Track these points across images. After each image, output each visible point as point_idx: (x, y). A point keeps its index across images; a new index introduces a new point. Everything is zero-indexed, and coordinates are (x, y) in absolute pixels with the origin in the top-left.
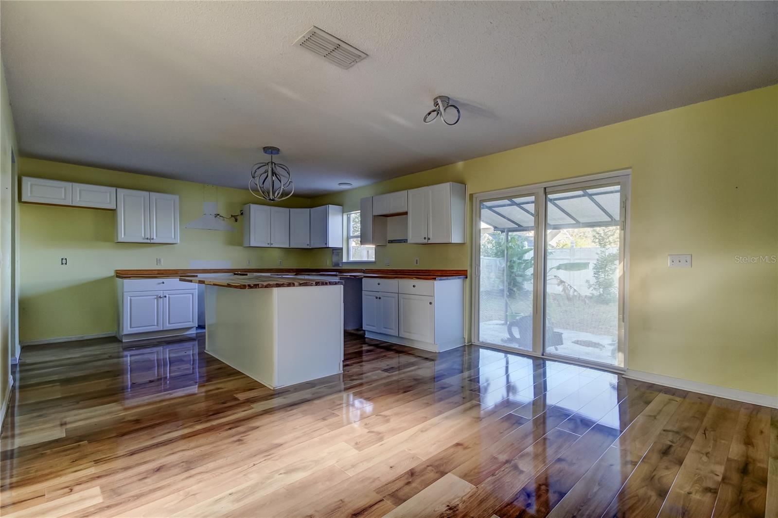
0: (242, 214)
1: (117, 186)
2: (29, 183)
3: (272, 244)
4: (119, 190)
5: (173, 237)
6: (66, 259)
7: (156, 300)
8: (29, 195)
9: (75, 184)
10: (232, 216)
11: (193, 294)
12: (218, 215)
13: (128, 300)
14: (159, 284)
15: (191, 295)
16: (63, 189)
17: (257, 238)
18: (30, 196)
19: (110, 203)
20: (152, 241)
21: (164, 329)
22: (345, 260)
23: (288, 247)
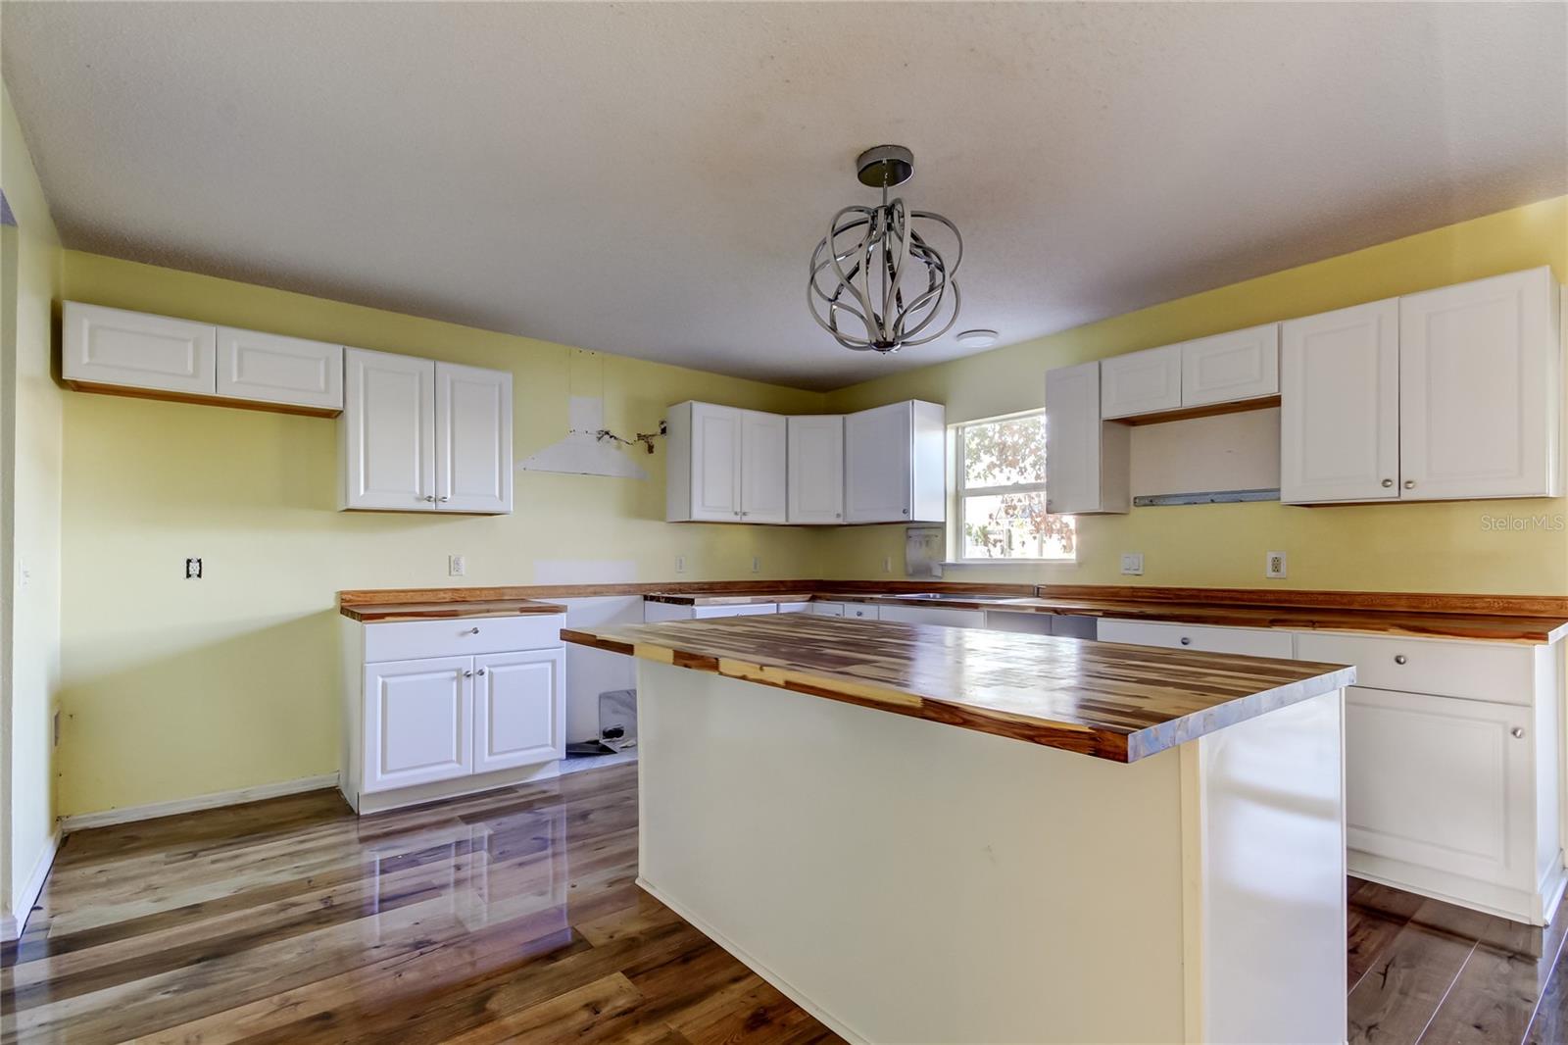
0: (664, 431)
1: (346, 342)
2: (86, 324)
3: (744, 514)
4: (351, 352)
5: (497, 494)
6: (199, 561)
7: (455, 684)
8: (86, 360)
9: (226, 332)
10: (639, 436)
11: (554, 662)
12: (607, 433)
13: (376, 686)
14: (464, 634)
15: (549, 666)
16: (190, 346)
17: (711, 499)
18: (88, 364)
19: (327, 391)
20: (442, 507)
21: (478, 771)
22: (950, 558)
23: (782, 521)
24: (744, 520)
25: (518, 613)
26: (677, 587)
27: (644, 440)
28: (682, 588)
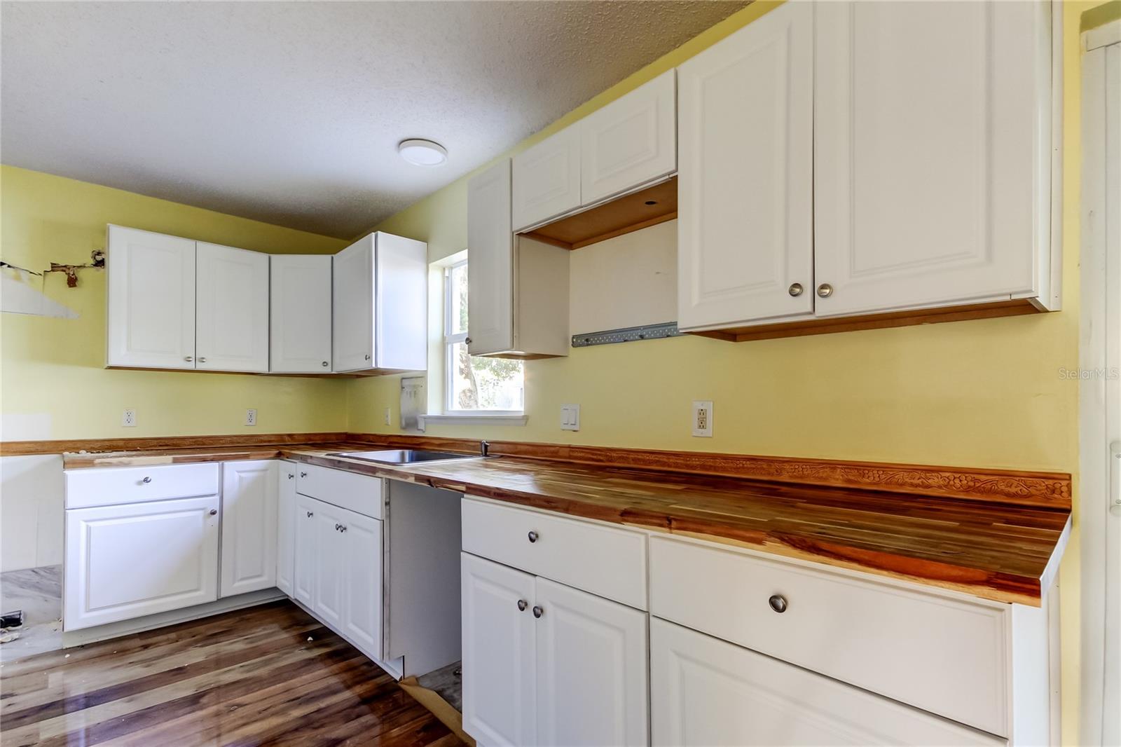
0: (99, 263)
3: (202, 360)
10: (55, 267)
23: (263, 369)
24: (200, 366)
26: (121, 443)
27: (63, 271)
28: (130, 445)
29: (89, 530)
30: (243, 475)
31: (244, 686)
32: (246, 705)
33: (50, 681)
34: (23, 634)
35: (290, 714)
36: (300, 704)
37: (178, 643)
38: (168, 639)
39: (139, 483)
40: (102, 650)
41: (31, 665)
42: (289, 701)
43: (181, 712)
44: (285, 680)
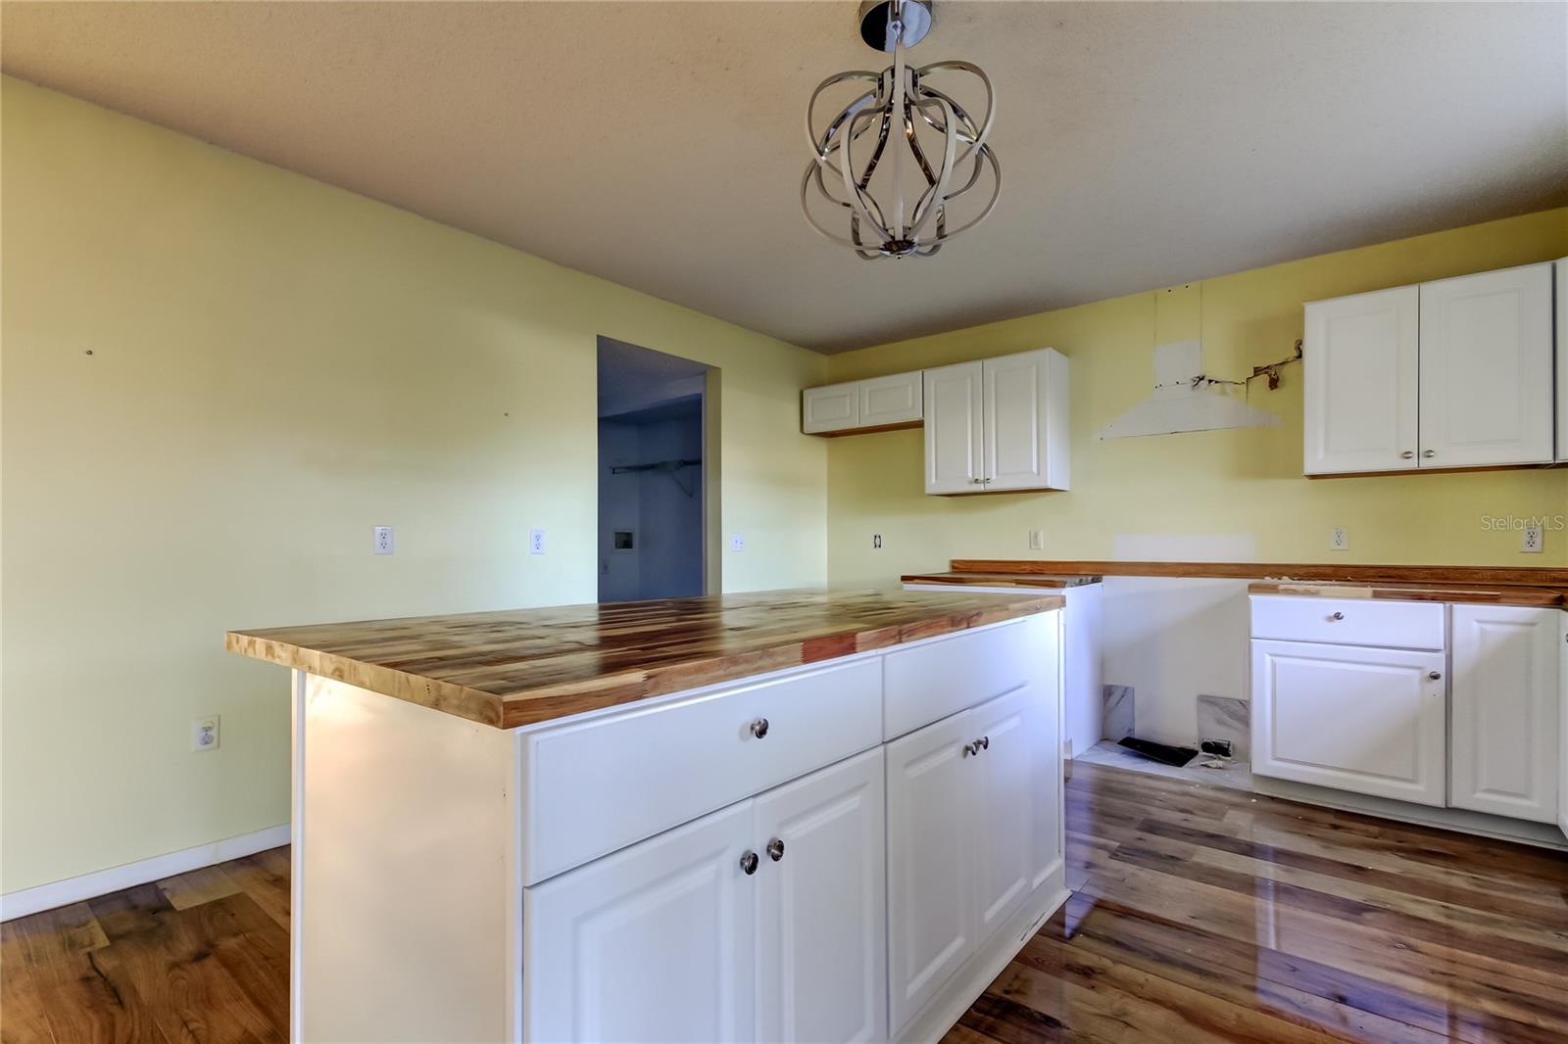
24: (1426, 464)
25: (1014, 584)
26: (1329, 571)
27: (1266, 373)
28: (1340, 573)
29: (1274, 665)
30: (1488, 627)
31: (1431, 930)
32: (1420, 952)
33: (1227, 816)
34: (1228, 765)
35: (1478, 1002)
36: (1504, 999)
37: (1377, 841)
38: (1366, 831)
39: (1330, 619)
40: (1282, 808)
41: (1220, 795)
42: (1488, 986)
43: (1336, 912)
44: (1502, 958)
